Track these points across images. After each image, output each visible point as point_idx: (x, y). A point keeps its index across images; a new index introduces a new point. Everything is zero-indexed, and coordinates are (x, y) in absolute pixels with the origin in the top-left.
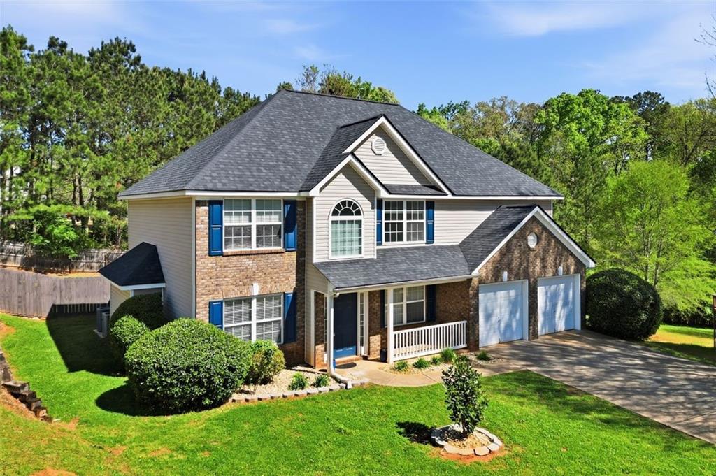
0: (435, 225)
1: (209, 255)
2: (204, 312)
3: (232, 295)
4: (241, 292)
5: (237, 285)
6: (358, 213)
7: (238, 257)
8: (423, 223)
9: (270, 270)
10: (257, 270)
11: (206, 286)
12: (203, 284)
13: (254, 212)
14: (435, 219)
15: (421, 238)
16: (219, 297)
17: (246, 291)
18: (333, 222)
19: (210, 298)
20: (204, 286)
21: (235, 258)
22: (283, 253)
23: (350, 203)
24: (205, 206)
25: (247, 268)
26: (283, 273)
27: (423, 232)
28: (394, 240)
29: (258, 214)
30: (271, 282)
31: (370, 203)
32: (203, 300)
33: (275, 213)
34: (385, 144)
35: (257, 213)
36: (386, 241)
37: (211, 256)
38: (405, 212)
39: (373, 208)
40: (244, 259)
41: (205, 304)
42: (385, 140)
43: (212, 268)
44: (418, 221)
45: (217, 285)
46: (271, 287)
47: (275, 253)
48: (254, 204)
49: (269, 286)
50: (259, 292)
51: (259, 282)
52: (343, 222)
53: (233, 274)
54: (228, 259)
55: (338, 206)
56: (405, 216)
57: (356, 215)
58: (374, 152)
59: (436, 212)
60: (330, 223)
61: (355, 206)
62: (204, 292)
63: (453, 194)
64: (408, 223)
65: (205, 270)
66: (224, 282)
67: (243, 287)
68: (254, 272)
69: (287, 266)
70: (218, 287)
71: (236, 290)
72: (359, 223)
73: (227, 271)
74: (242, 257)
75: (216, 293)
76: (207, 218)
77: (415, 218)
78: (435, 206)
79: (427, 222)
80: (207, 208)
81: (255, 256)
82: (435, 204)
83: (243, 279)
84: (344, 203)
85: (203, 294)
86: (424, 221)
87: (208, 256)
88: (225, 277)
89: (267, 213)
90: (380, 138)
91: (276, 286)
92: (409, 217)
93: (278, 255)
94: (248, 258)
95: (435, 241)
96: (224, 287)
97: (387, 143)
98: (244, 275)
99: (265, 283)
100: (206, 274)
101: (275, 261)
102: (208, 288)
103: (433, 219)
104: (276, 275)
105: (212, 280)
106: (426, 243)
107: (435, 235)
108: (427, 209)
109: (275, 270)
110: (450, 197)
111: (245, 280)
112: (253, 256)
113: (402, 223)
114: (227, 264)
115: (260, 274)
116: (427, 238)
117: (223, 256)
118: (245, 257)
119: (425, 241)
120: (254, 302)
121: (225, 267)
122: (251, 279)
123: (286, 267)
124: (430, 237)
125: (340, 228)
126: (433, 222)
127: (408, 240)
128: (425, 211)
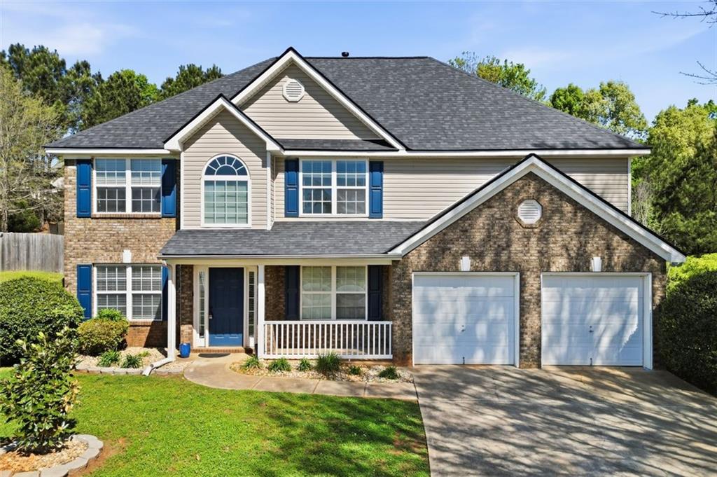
0: (384, 194)
1: (78, 217)
2: (72, 275)
3: (101, 260)
4: (111, 258)
5: (107, 250)
6: (243, 172)
7: (109, 220)
8: (364, 190)
9: (144, 237)
10: (130, 236)
11: (74, 249)
12: (71, 246)
13: (128, 173)
14: (384, 185)
15: (362, 210)
16: (88, 261)
17: (116, 257)
18: (208, 183)
19: (79, 261)
20: (72, 249)
21: (105, 221)
22: (160, 218)
23: (230, 160)
24: (73, 165)
25: (118, 233)
26: (160, 241)
27: (364, 204)
28: (317, 210)
29: (133, 175)
30: (145, 251)
31: (260, 160)
32: (71, 263)
33: (154, 175)
34: (303, 88)
35: (132, 173)
36: (304, 212)
37: (80, 217)
38: (334, 175)
39: (264, 166)
40: (115, 223)
41: (74, 267)
42: (302, 82)
43: (81, 230)
44: (356, 187)
45: (85, 248)
46: (146, 256)
47: (150, 218)
48: (128, 163)
49: (144, 255)
50: (132, 260)
51: (132, 249)
52: (221, 183)
53: (102, 238)
54: (97, 222)
55: (214, 164)
56: (334, 181)
57: (239, 174)
58: (286, 99)
59: (385, 176)
60: (203, 183)
61: (238, 164)
62: (72, 254)
63: (408, 149)
64: (338, 190)
65: (73, 232)
66: (92, 246)
67: (113, 253)
68: (126, 238)
69: (166, 234)
70: (86, 251)
71: (105, 255)
72: (244, 183)
73: (96, 234)
74: (112, 221)
75: (84, 256)
76: (75, 178)
77: (351, 182)
78: (385, 168)
79: (371, 190)
80: (75, 167)
81: (128, 220)
82: (385, 164)
83: (114, 244)
84: (222, 160)
85: (71, 256)
86: (367, 188)
87: (76, 218)
88: (94, 241)
89: (144, 175)
90: (294, 81)
91: (151, 255)
92: (340, 181)
93: (154, 221)
94: (119, 222)
95: (384, 215)
96: (93, 251)
97: (305, 87)
98: (114, 241)
99: (139, 250)
100: (74, 236)
101: (151, 227)
102: (75, 251)
103: (382, 186)
104: (153, 243)
105: (81, 243)
106: (369, 218)
107: (384, 207)
108: (371, 170)
109: (151, 238)
110: (403, 153)
111: (117, 246)
112: (125, 221)
113: (330, 190)
114: (97, 227)
115: (133, 240)
116: (372, 211)
117: (92, 219)
118: (116, 221)
119: (367, 214)
120: (129, 270)
121: (94, 230)
122: (123, 246)
123: (164, 235)
124: (377, 210)
125: (217, 190)
126: (381, 190)
127: (339, 212)
128: (367, 175)
